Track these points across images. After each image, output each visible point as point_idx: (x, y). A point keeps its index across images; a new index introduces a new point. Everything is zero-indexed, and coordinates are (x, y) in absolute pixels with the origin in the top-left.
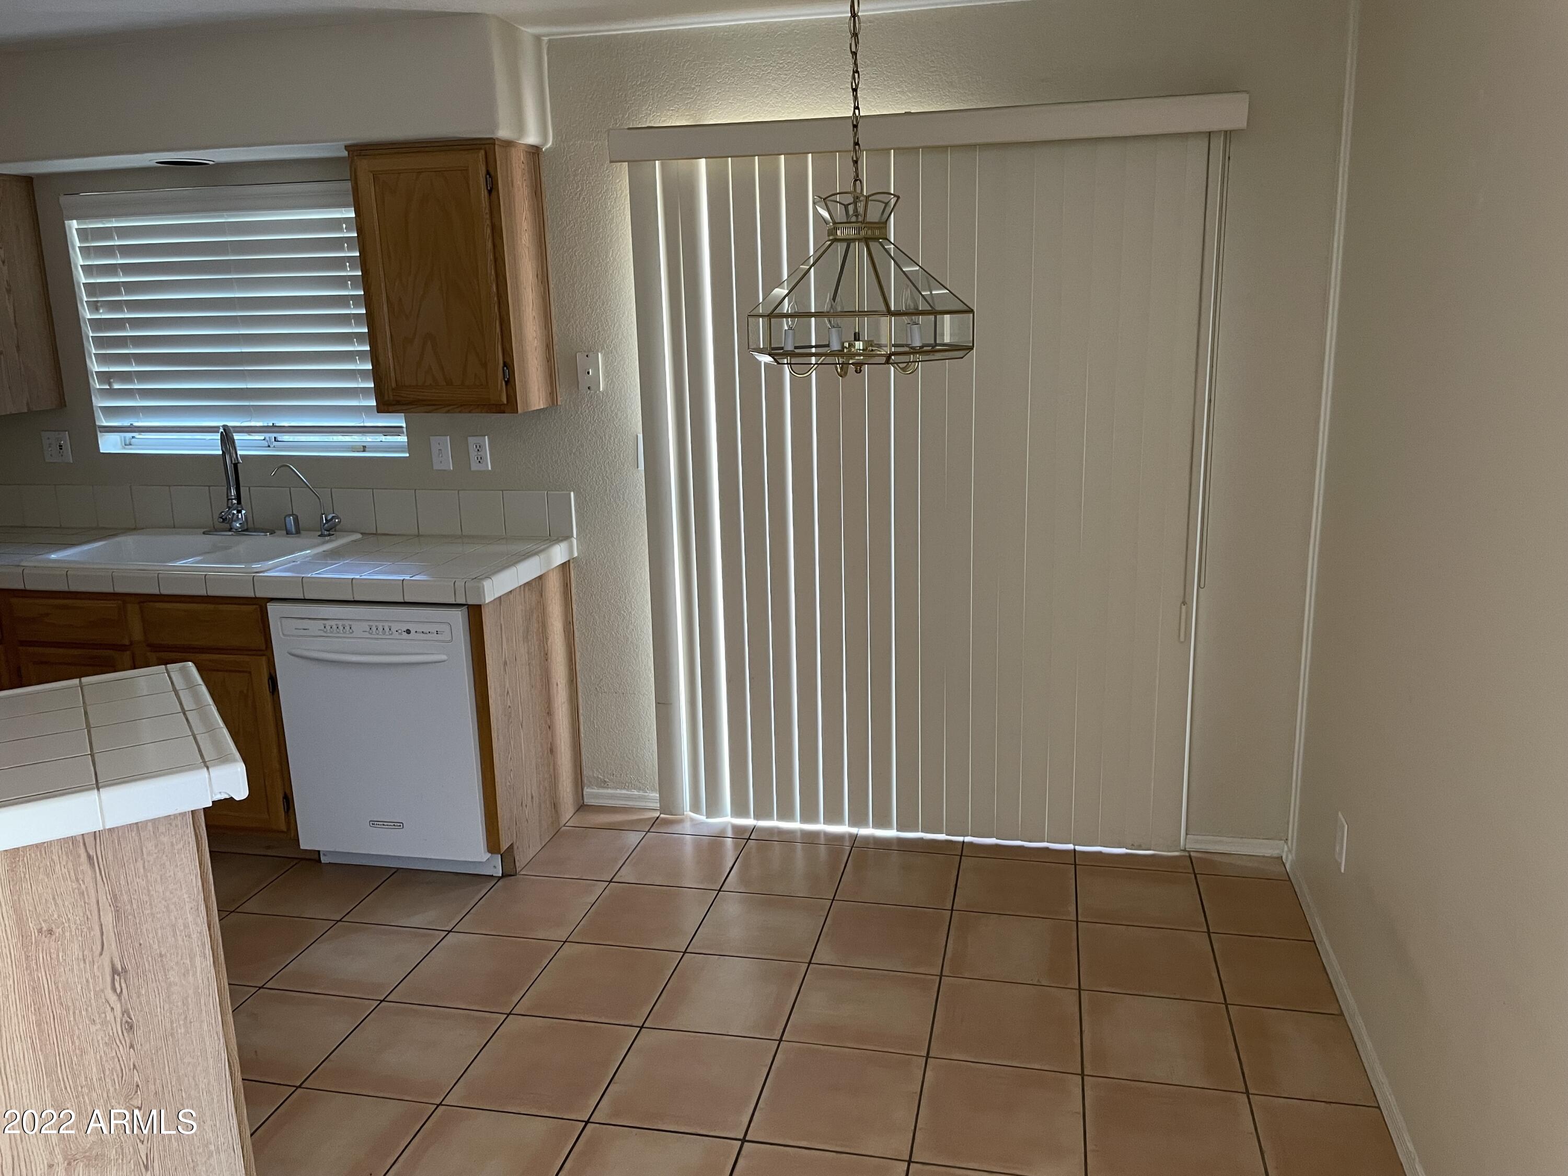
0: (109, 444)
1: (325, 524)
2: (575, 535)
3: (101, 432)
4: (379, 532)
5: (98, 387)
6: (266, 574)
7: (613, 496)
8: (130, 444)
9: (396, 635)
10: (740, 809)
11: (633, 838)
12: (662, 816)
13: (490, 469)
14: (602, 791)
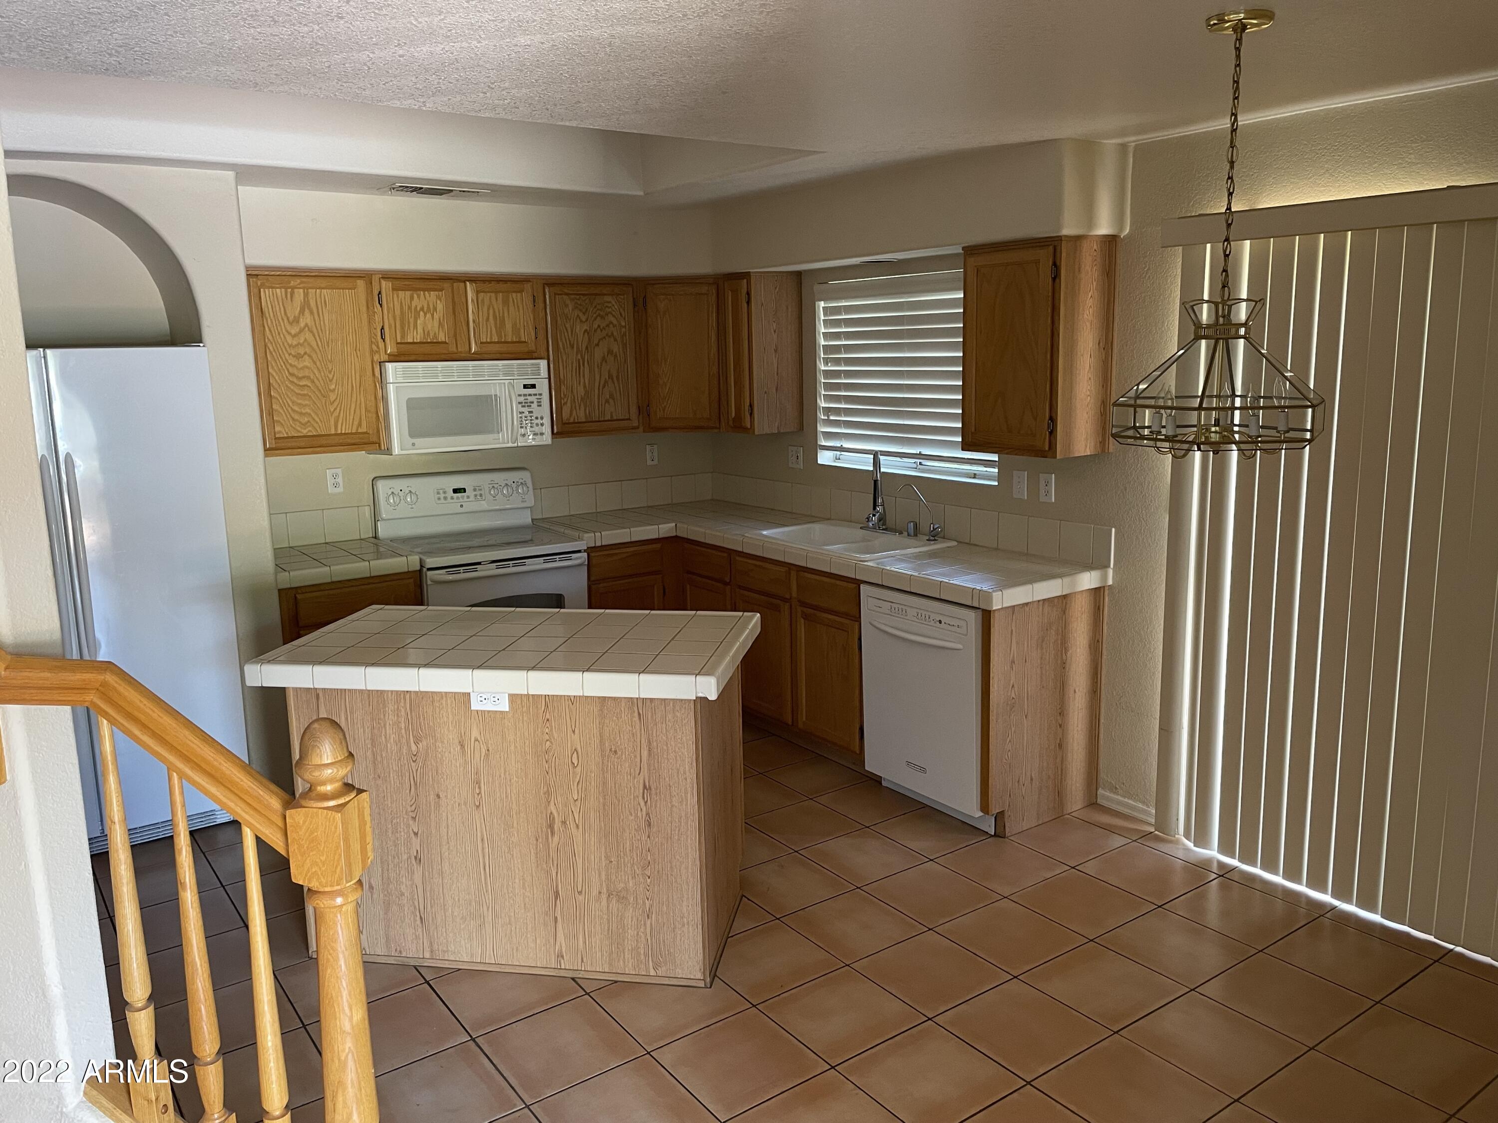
0: (825, 458)
1: (932, 531)
2: (1112, 566)
3: (820, 449)
4: (972, 542)
5: (823, 417)
6: (866, 563)
7: (1146, 536)
8: (839, 459)
9: (932, 623)
10: (1226, 847)
11: (1117, 841)
12: (1156, 832)
13: (1053, 501)
14: (1112, 795)
